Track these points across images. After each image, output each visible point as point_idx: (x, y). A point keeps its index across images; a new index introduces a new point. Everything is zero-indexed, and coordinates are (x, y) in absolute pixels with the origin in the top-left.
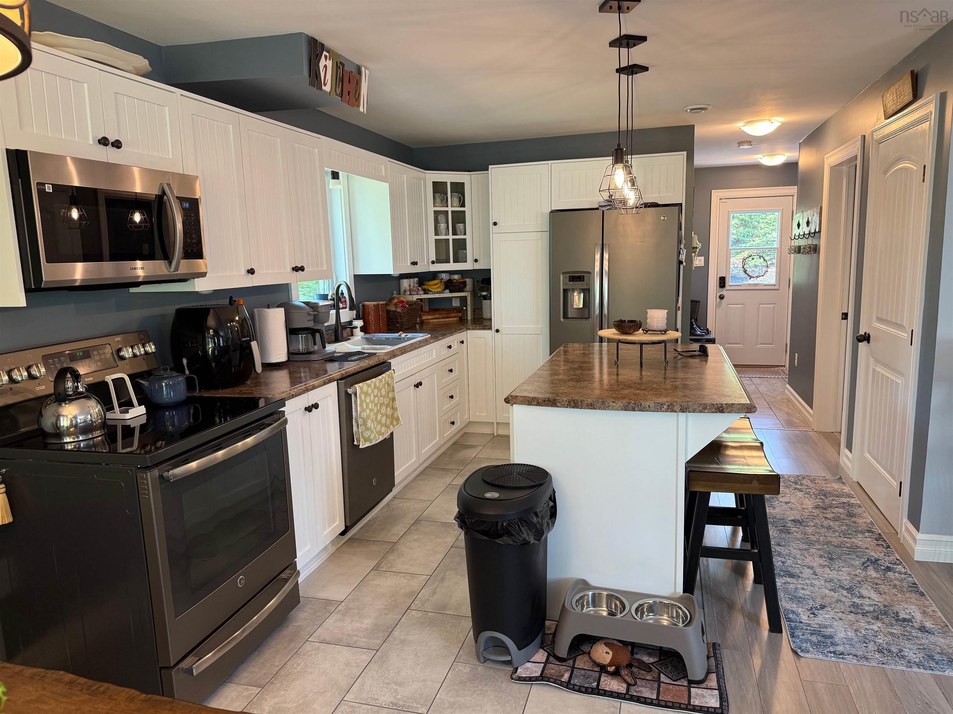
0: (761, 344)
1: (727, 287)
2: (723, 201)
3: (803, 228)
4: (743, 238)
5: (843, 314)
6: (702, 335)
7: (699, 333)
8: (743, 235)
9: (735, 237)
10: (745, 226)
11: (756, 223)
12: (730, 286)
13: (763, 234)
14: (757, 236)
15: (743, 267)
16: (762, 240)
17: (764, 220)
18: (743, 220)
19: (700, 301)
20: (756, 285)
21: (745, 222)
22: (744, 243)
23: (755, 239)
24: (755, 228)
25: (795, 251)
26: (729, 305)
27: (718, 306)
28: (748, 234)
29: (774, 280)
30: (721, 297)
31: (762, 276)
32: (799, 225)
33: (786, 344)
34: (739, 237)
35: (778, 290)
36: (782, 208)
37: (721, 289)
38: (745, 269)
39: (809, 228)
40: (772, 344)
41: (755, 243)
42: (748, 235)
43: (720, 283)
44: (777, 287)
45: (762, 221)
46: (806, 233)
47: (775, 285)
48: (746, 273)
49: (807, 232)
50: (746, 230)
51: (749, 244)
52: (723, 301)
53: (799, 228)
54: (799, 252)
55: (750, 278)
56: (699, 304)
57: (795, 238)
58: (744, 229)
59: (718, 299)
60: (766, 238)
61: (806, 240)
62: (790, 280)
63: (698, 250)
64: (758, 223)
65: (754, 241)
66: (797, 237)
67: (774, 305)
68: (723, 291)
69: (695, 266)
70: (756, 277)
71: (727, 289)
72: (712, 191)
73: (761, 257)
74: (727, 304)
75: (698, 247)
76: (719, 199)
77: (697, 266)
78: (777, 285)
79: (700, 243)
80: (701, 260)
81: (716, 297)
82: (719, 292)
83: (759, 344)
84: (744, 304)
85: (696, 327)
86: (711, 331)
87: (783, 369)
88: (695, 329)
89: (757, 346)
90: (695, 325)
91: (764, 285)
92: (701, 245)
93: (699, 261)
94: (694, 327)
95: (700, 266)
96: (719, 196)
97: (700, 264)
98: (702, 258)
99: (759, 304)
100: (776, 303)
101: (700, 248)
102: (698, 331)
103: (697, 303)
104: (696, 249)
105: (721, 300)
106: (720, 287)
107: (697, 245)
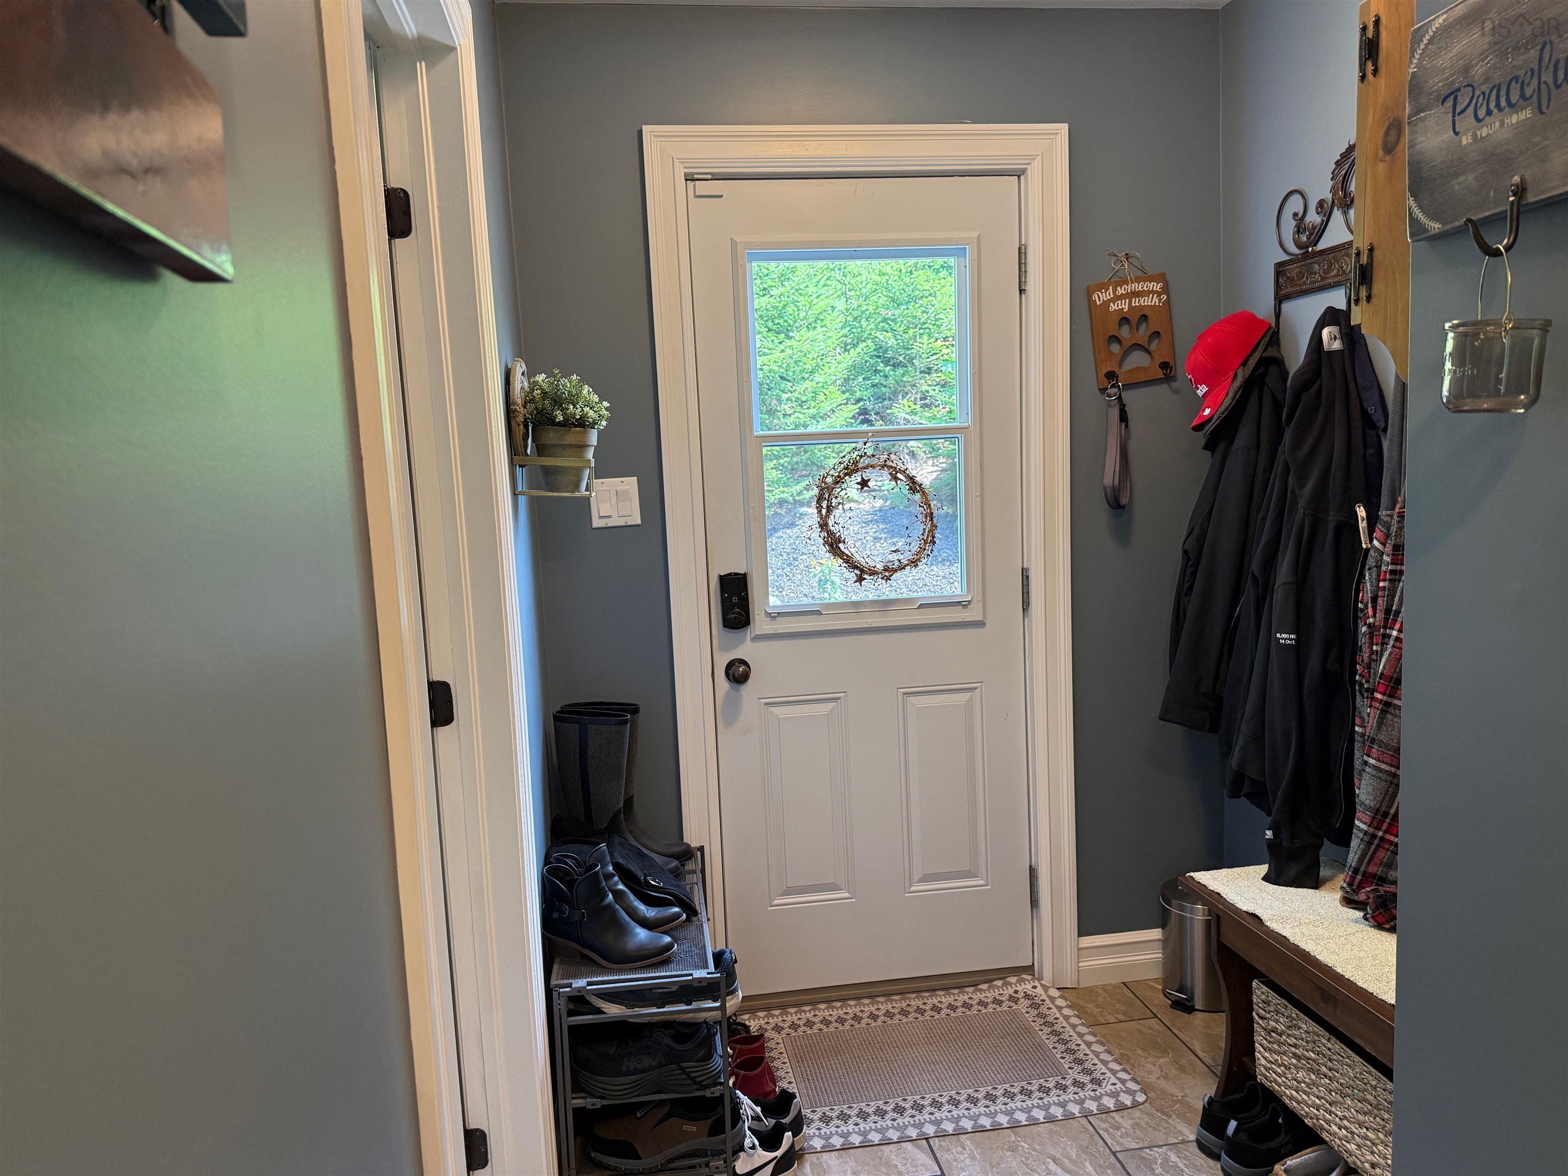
0: (926, 879)
1: (760, 624)
2: (703, 187)
6: (659, 957)
7: (642, 934)
12: (772, 616)
15: (824, 526)
19: (634, 709)
20: (885, 605)
26: (776, 710)
27: (725, 716)
29: (962, 581)
30: (738, 674)
31: (913, 563)
33: (1032, 871)
35: (981, 624)
36: (975, 234)
37: (732, 636)
38: (830, 534)
40: (973, 877)
43: (726, 605)
44: (973, 614)
47: (965, 605)
48: (841, 555)
52: (747, 690)
55: (860, 579)
59: (723, 684)
62: (1026, 577)
63: (593, 438)
67: (965, 696)
68: (742, 641)
69: (597, 523)
70: (885, 570)
71: (758, 633)
72: (646, 129)
73: (899, 475)
74: (766, 704)
75: (594, 420)
76: (686, 174)
77: (611, 523)
78: (974, 602)
79: (602, 399)
80: (627, 491)
81: (713, 674)
82: (725, 648)
83: (916, 880)
84: (839, 698)
85: (618, 894)
86: (701, 849)
87: (1035, 987)
88: (614, 912)
89: (913, 889)
90: (616, 878)
91: (921, 606)
92: (607, 409)
93: (614, 500)
94: (609, 906)
95: (621, 522)
96: (682, 161)
97: (620, 514)
98: (630, 484)
99: (904, 694)
100: (975, 688)
101: (604, 423)
102: (633, 923)
103: (625, 722)
104: (585, 434)
105: (736, 685)
106: (725, 626)
107: (587, 409)
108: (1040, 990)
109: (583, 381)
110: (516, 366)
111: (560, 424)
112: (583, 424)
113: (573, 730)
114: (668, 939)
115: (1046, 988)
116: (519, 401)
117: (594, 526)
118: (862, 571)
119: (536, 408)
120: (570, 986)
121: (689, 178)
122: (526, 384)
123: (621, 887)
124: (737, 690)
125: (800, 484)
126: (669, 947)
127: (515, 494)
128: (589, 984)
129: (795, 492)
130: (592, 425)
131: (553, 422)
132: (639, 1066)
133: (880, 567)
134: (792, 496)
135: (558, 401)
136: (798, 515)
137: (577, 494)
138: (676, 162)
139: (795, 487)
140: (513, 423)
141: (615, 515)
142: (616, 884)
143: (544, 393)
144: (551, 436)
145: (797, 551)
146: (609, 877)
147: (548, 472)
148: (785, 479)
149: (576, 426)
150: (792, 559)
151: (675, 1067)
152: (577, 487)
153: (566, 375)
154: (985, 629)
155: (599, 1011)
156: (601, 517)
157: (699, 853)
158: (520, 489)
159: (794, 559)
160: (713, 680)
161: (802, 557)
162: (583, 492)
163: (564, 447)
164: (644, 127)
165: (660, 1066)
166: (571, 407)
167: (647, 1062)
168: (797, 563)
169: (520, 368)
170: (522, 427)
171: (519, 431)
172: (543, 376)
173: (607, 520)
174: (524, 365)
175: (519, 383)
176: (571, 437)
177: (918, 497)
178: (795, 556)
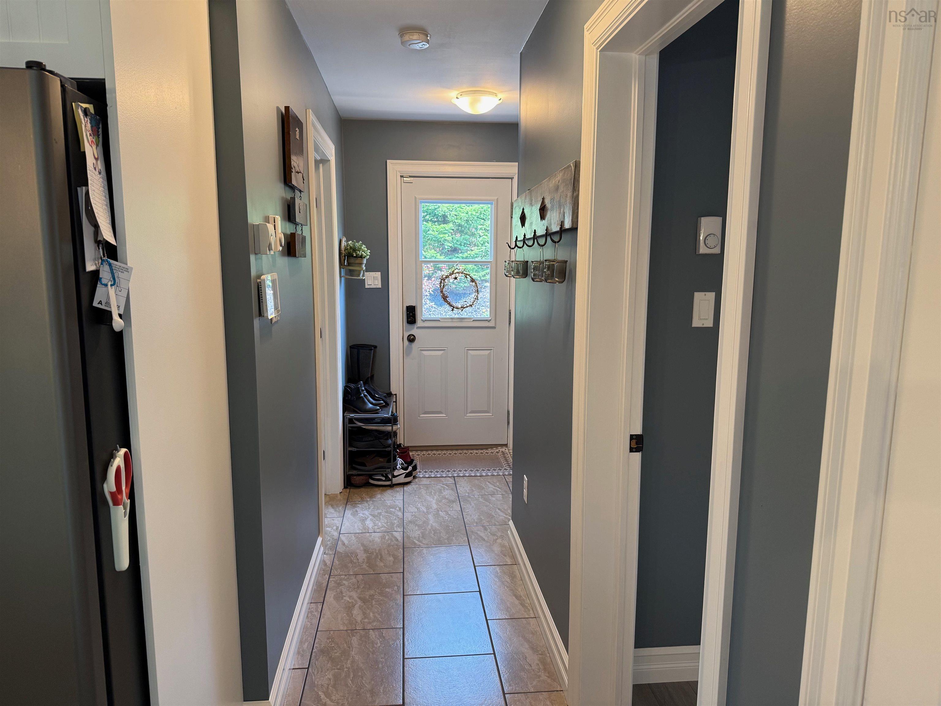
0: (472, 412)
1: (419, 323)
2: (406, 180)
3: (531, 224)
4: (459, 247)
5: (632, 437)
6: (375, 412)
7: (370, 405)
8: (459, 243)
9: (450, 245)
10: (461, 232)
11: (474, 230)
12: (424, 321)
13: (482, 243)
14: (475, 245)
15: (442, 292)
16: (480, 250)
17: (482, 226)
18: (460, 225)
19: (375, 347)
20: (461, 320)
21: (462, 227)
22: (461, 253)
23: (473, 249)
24: (473, 235)
25: (518, 273)
26: (423, 352)
27: (406, 353)
28: (465, 241)
29: (488, 313)
30: (411, 339)
31: (471, 306)
32: (523, 219)
33: (508, 412)
34: (456, 246)
35: (494, 328)
36: (496, 198)
37: (410, 326)
38: (444, 294)
39: (545, 222)
40: (488, 412)
41: (473, 253)
42: (465, 243)
43: (408, 316)
44: (491, 324)
45: (480, 227)
46: (538, 234)
47: (489, 321)
48: (447, 302)
49: (541, 232)
50: (463, 237)
51: (466, 255)
52: (414, 345)
53: (523, 224)
54: (525, 274)
55: (453, 310)
56: (375, 352)
57: (516, 245)
58: (461, 236)
59: (406, 342)
60: (485, 248)
61: (540, 250)
62: (510, 313)
63: (365, 261)
64: (476, 229)
65: (472, 250)
66: (520, 244)
67: (487, 352)
68: (413, 328)
69: (367, 287)
70: (461, 307)
71: (418, 326)
72: (388, 161)
73: (467, 276)
74: (420, 350)
75: (365, 256)
76: (400, 176)
77: (371, 287)
78: (492, 320)
79: (368, 250)
80: (377, 277)
81: (403, 339)
82: (407, 331)
83: (468, 412)
84: (445, 350)
85: (365, 395)
86: (396, 395)
87: (505, 450)
88: (363, 399)
89: (467, 415)
90: (365, 391)
91: (474, 320)
92: (369, 252)
93: (373, 279)
94: (362, 397)
95: (374, 287)
96: (399, 171)
97: (375, 284)
98: (378, 275)
99: (467, 350)
100: (491, 349)
101: (368, 257)
102: (368, 403)
103: (372, 349)
104: (362, 260)
105: (410, 343)
106: (407, 323)
107: (363, 253)
108: (507, 450)
109: (363, 243)
110: (343, 239)
111: (355, 257)
112: (362, 257)
113: (355, 351)
114: (378, 408)
115: (509, 450)
116: (343, 250)
117: (366, 287)
118: (454, 307)
119: (348, 252)
120: (349, 416)
121: (402, 177)
122: (346, 244)
123: (366, 394)
124: (411, 345)
125: (484, 272)
126: (379, 409)
127: (341, 277)
128: (355, 416)
129: (481, 275)
130: (364, 257)
131: (352, 256)
132: (368, 440)
133: (460, 306)
134: (480, 277)
135: (355, 250)
136: (483, 287)
137: (359, 278)
138: (398, 172)
139: (481, 273)
140: (341, 256)
141: (373, 284)
142: (365, 393)
143: (351, 247)
144: (352, 260)
145: (480, 305)
146: (363, 390)
147: (351, 271)
148: (476, 268)
149: (359, 258)
150: (476, 308)
151: (378, 441)
152: (359, 275)
153: (358, 242)
154: (496, 329)
155: (355, 424)
156: (368, 285)
157: (395, 396)
158: (342, 275)
159: (478, 308)
160: (403, 341)
161: (482, 308)
162: (361, 277)
163: (355, 263)
164: (387, 160)
165: (373, 440)
166: (358, 252)
167: (370, 439)
168: (479, 310)
169: (344, 239)
170: (344, 257)
171: (343, 258)
172: (351, 242)
173: (370, 286)
174: (345, 238)
175: (344, 243)
176: (358, 261)
177: (474, 284)
178: (478, 307)
